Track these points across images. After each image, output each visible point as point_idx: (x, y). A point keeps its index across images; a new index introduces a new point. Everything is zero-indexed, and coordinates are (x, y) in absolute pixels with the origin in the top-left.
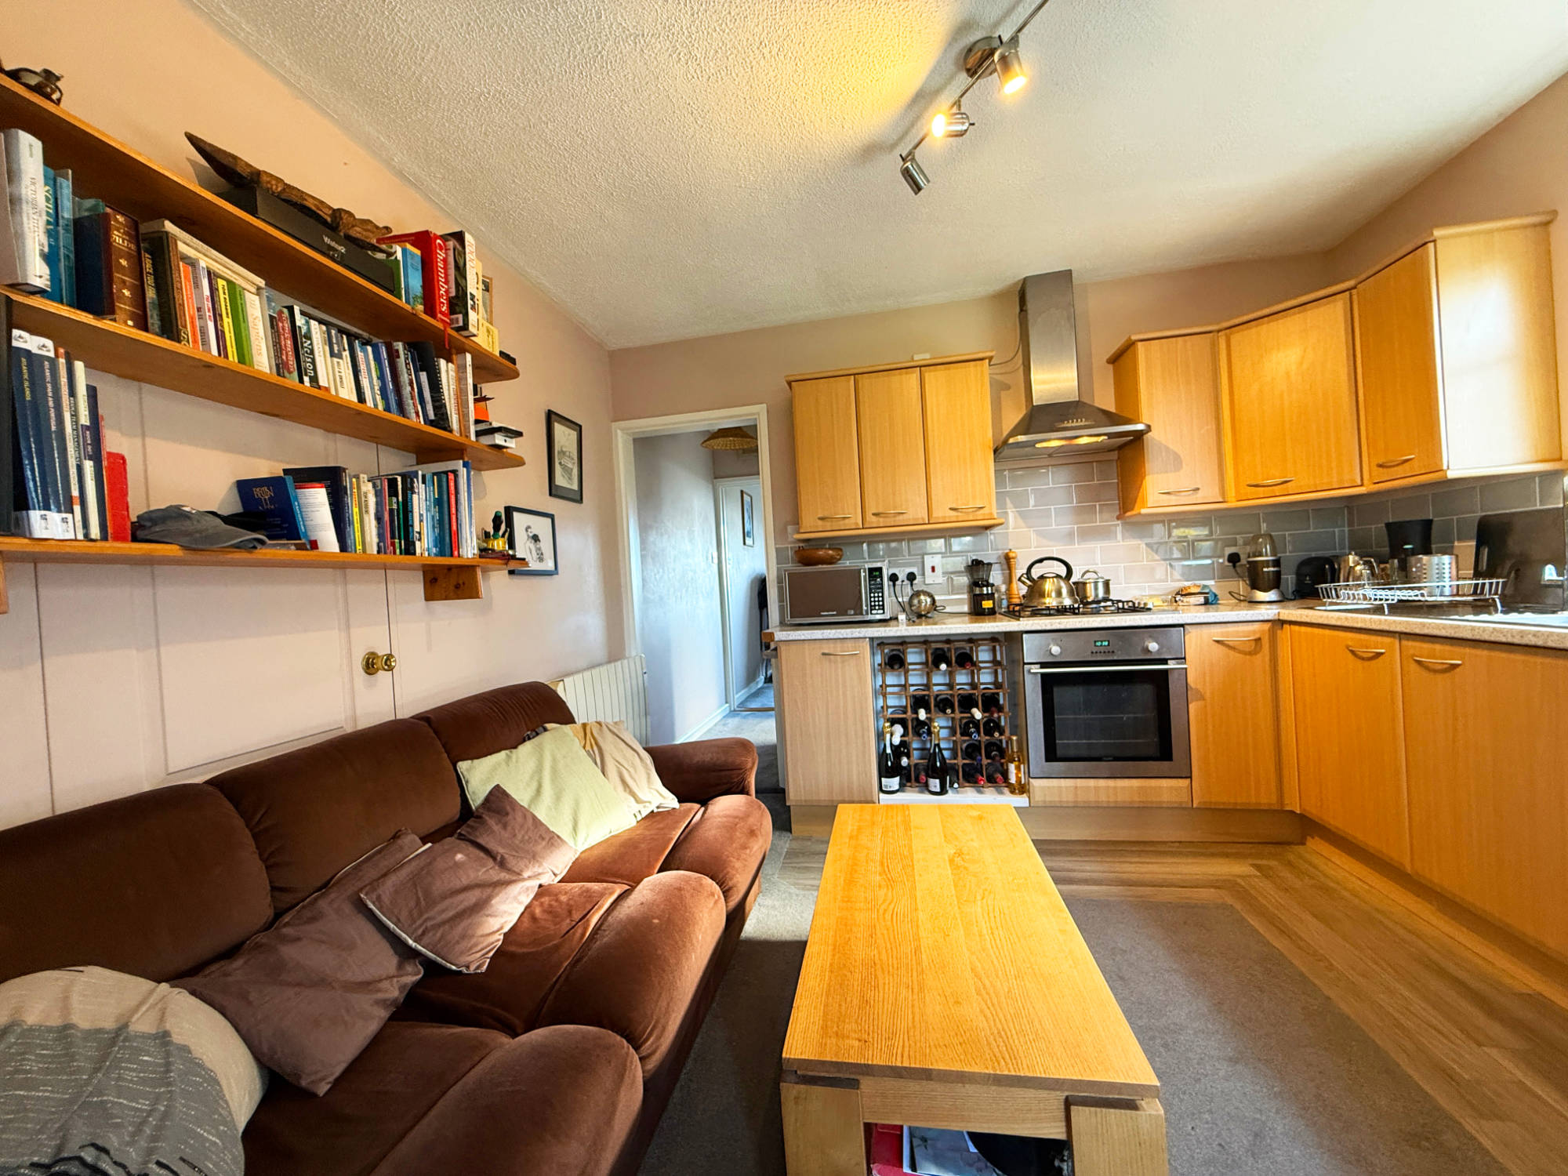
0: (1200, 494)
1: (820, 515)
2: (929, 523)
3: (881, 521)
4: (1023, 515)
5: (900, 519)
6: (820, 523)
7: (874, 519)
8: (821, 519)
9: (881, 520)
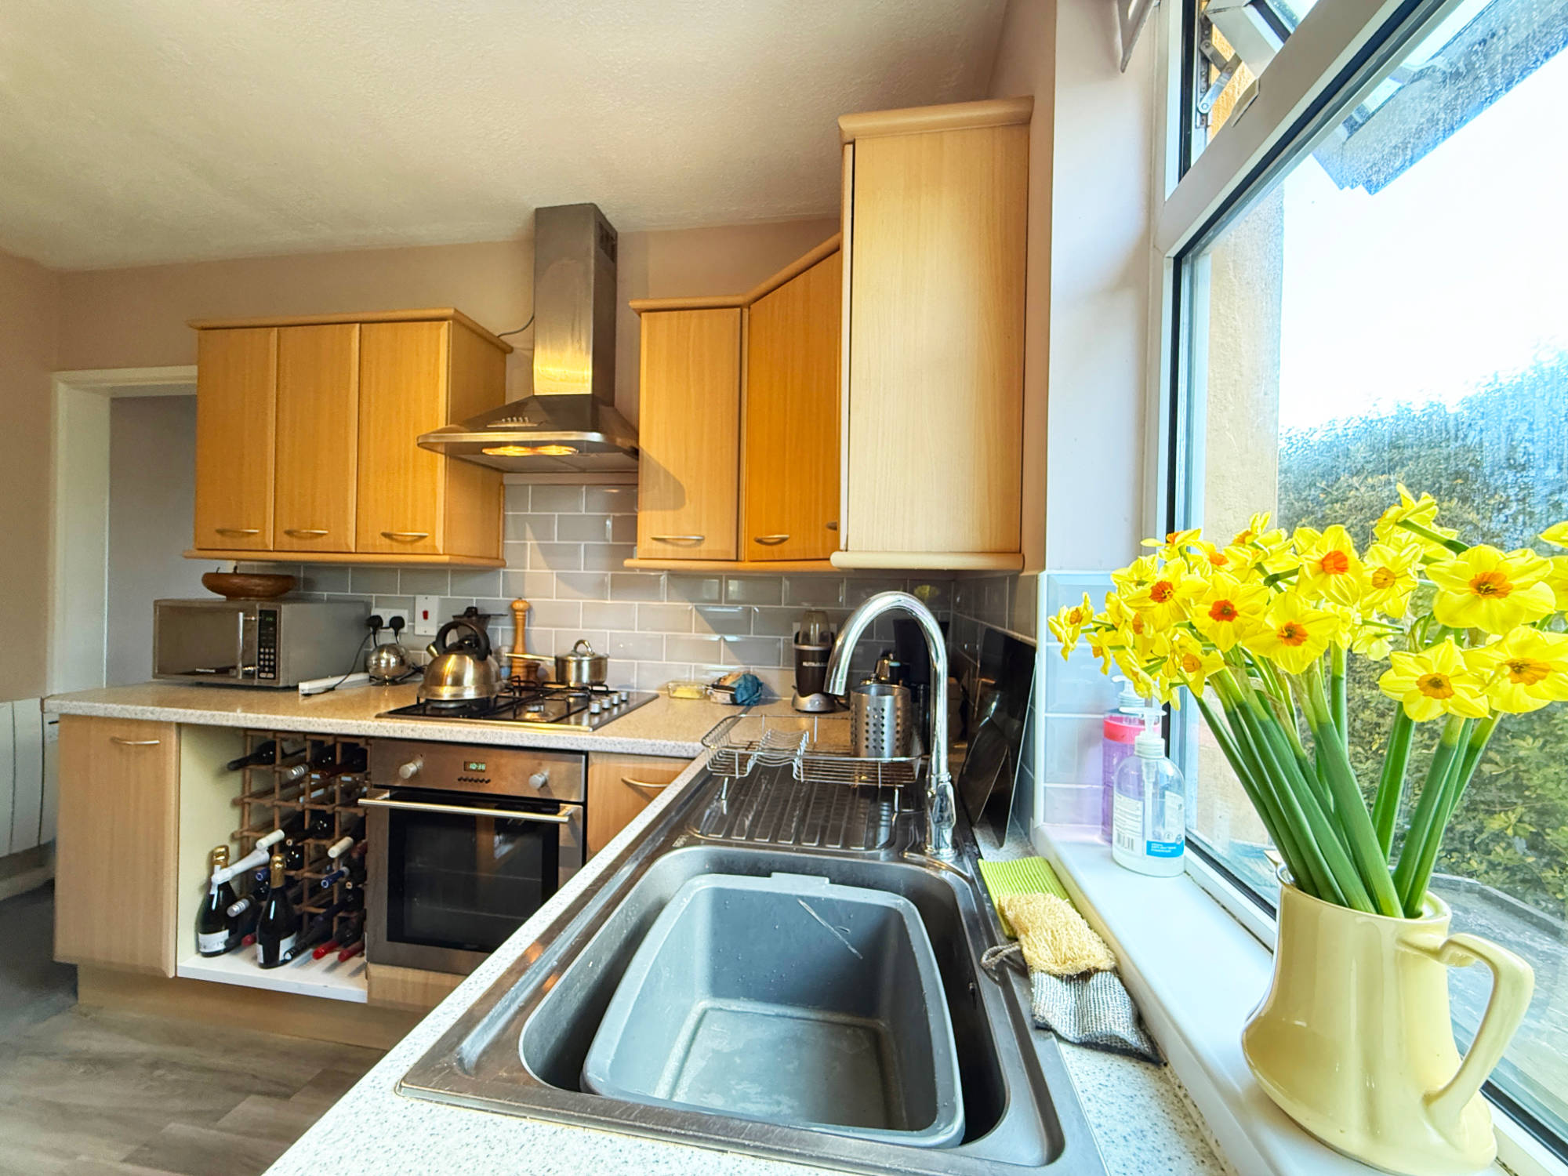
0: (704, 546)
1: (218, 527)
2: (356, 553)
3: (296, 544)
4: (547, 551)
5: (318, 544)
6: (218, 537)
7: (286, 539)
8: (221, 532)
9: (295, 540)
